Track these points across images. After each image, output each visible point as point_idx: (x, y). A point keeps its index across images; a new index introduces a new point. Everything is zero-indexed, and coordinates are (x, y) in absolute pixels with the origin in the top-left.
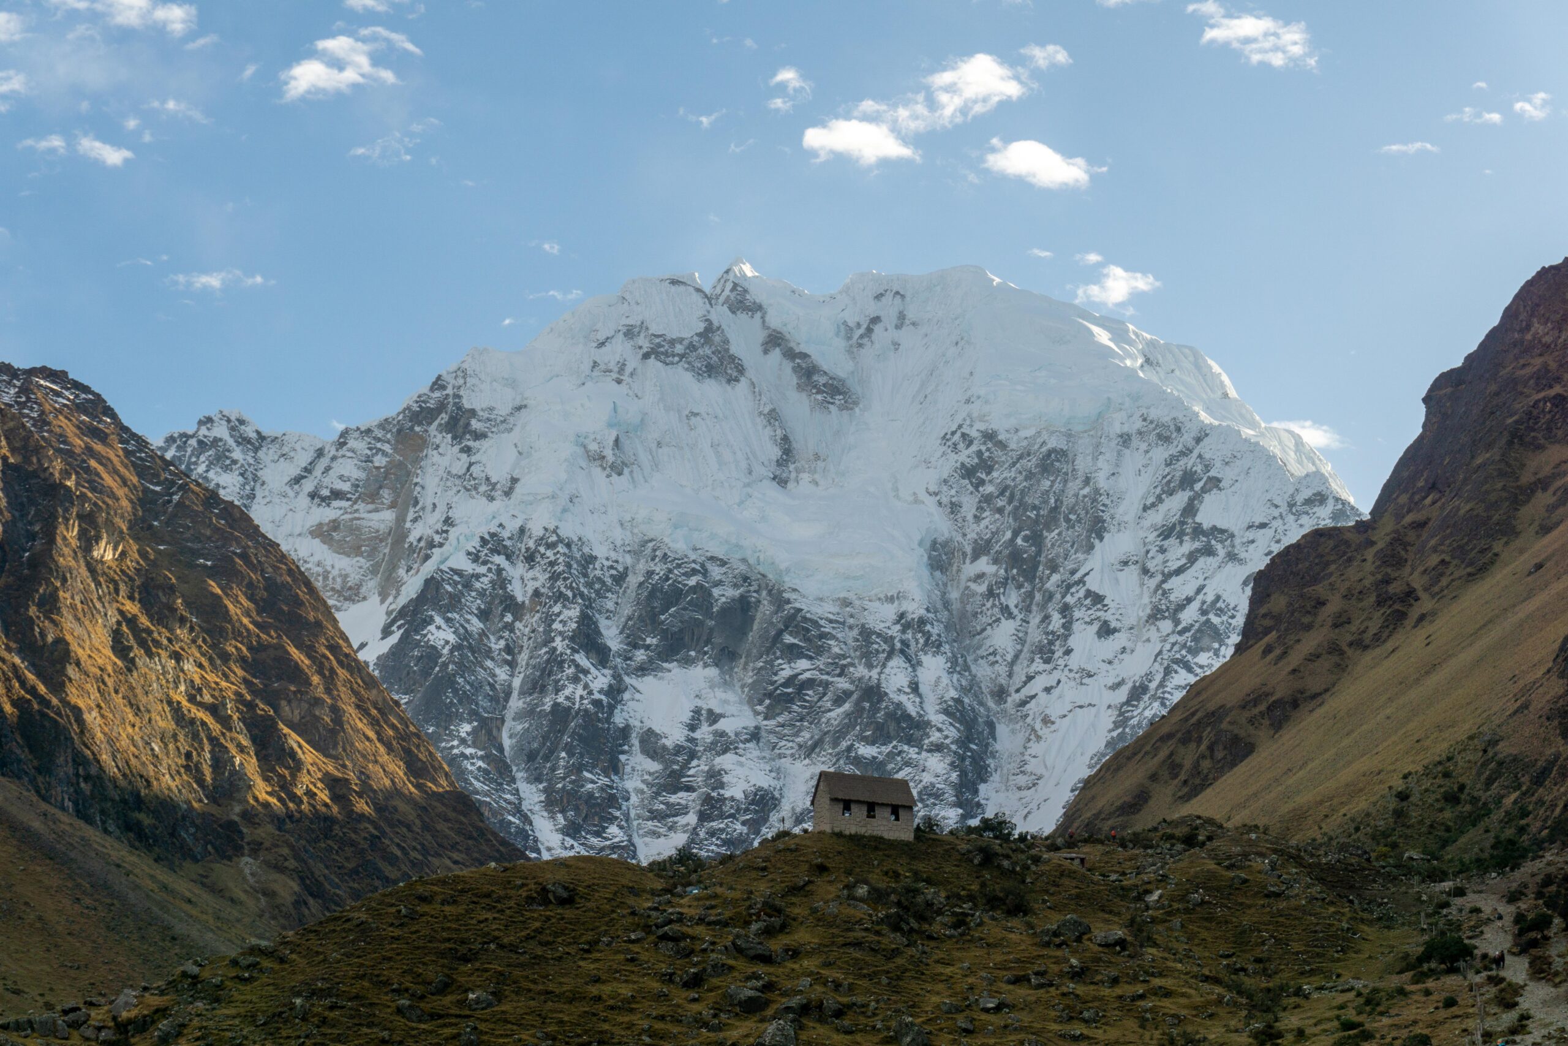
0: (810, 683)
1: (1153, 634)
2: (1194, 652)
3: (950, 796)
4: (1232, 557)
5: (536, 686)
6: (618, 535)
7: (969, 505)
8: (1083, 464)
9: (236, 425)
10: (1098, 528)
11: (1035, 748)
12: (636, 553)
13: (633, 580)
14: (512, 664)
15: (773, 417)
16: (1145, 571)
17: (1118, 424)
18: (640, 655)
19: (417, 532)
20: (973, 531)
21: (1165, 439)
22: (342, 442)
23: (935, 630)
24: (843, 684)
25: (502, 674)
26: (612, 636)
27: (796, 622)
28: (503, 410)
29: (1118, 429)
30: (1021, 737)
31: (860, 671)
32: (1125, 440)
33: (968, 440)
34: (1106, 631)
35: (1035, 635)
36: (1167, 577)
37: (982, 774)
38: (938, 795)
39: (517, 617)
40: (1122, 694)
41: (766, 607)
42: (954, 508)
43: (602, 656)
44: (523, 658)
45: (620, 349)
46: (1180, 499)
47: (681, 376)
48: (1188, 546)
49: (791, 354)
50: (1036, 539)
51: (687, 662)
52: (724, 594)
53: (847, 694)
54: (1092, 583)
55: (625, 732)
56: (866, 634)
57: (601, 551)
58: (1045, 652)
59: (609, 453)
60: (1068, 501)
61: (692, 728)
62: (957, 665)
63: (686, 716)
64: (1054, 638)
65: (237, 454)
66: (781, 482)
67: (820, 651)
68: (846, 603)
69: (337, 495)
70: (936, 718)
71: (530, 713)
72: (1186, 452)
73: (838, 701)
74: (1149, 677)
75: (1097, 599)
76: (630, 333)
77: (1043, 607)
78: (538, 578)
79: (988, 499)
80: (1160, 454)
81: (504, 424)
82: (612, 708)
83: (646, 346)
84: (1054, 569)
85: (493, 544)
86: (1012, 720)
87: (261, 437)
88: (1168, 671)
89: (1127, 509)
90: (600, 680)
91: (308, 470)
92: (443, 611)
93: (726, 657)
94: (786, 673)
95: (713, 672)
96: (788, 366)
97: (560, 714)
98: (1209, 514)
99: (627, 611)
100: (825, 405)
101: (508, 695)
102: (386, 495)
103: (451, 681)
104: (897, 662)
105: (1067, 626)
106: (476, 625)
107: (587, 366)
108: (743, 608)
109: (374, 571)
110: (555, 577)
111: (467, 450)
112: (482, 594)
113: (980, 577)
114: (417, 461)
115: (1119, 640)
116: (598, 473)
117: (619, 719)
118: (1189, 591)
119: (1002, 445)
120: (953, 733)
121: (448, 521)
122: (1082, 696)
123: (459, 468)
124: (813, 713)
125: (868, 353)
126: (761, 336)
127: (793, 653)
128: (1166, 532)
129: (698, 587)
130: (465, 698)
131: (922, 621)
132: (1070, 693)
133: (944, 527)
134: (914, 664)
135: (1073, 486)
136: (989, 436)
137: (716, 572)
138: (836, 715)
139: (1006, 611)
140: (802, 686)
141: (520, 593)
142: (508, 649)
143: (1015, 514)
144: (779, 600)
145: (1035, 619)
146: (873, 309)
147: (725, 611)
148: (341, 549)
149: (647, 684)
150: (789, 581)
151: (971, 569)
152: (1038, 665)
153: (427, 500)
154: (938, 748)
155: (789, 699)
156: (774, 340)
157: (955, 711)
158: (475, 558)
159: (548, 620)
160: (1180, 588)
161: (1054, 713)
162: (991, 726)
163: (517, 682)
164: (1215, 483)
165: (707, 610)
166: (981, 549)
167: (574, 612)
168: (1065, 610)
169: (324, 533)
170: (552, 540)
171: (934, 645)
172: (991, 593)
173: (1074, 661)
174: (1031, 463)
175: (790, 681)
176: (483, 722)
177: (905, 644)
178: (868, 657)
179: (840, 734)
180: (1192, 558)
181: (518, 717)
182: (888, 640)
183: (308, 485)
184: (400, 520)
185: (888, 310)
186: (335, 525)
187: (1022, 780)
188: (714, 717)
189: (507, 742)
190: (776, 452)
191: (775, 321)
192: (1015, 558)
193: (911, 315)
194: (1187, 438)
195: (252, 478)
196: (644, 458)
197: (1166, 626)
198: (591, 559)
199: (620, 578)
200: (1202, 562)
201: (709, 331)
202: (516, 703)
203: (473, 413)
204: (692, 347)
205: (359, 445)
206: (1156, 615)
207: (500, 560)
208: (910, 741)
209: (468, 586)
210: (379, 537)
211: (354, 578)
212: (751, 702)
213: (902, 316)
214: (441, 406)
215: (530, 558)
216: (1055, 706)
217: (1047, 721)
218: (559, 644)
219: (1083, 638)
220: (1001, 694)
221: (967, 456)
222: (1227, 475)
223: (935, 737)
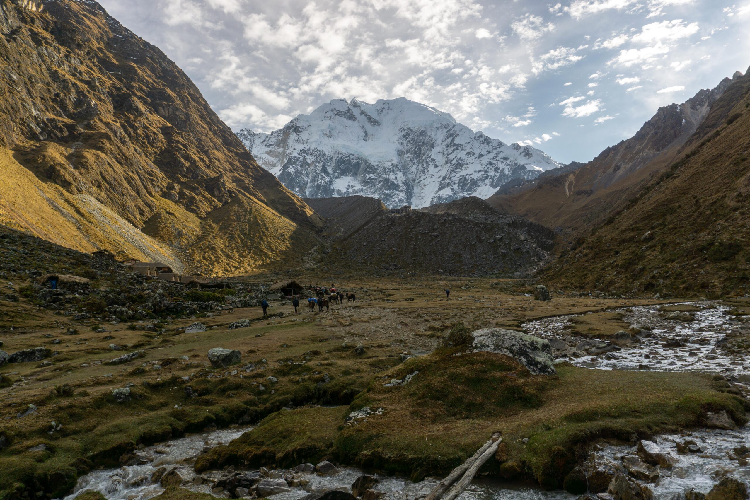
0: (373, 179)
1: (446, 166)
2: (456, 169)
3: (405, 201)
4: (463, 149)
5: (313, 181)
6: (330, 150)
7: (405, 143)
8: (429, 133)
9: (249, 131)
10: (433, 146)
11: (422, 191)
12: (335, 154)
13: (334, 159)
14: (308, 177)
15: (363, 127)
16: (444, 154)
17: (435, 125)
18: (336, 174)
19: (288, 152)
20: (406, 148)
21: (446, 128)
22: (272, 135)
23: (400, 167)
24: (380, 179)
25: (306, 179)
26: (330, 170)
27: (370, 166)
28: (306, 126)
29: (435, 126)
30: (419, 189)
31: (384, 176)
32: (437, 128)
33: (404, 130)
34: (436, 166)
35: (421, 168)
36: (448, 155)
37: (411, 196)
38: (403, 201)
39: (309, 167)
40: (441, 179)
41: (363, 164)
42: (402, 143)
43: (328, 174)
44: (310, 175)
45: (330, 114)
46: (450, 139)
47: (343, 119)
48: (452, 148)
49: (366, 115)
50: (420, 149)
51: (346, 176)
52: (354, 161)
53: (381, 181)
54: (433, 157)
55: (333, 190)
56: (385, 168)
57: (327, 153)
58: (423, 172)
59: (328, 133)
60: (426, 141)
61: (348, 189)
62: (405, 174)
63: (347, 186)
64: (425, 169)
65: (249, 137)
66: (365, 140)
67: (375, 172)
68: (380, 162)
69: (271, 145)
70: (401, 185)
71: (312, 186)
72: (451, 130)
73: (380, 182)
74: (447, 175)
75: (434, 160)
76: (332, 110)
77: (422, 163)
78: (313, 158)
79: (409, 141)
80: (445, 131)
81: (306, 129)
82: (330, 185)
83: (336, 113)
84: (424, 155)
85: (303, 151)
86: (417, 186)
87: (255, 134)
88: (451, 173)
89: (439, 142)
90: (327, 179)
91: (265, 140)
92: (292, 165)
93: (355, 175)
94: (368, 177)
95: (352, 178)
96: (366, 118)
97: (319, 186)
98: (457, 141)
99: (333, 165)
100: (373, 125)
101: (307, 183)
102: (281, 145)
103: (293, 179)
104: (392, 173)
105: (428, 166)
106: (300, 168)
107: (323, 117)
108: (358, 164)
109: (279, 160)
110: (317, 158)
111: (298, 135)
112: (301, 162)
113: (408, 157)
114: (287, 138)
115: (439, 168)
116: (326, 137)
117: (332, 187)
118: (454, 157)
119: (411, 130)
120: (405, 187)
121: (294, 149)
122: (432, 180)
123: (296, 138)
124: (374, 185)
125: (382, 115)
126: (360, 112)
127: (369, 173)
128: (448, 146)
129: (348, 160)
130: (297, 183)
131: (397, 165)
132: (429, 179)
133: (400, 148)
134: (396, 174)
135: (427, 138)
136: (409, 129)
137: (352, 157)
138: (379, 185)
139: (414, 164)
140: (371, 180)
141: (309, 161)
142: (307, 173)
143: (415, 144)
144: (366, 162)
145: (420, 165)
146: (383, 106)
147: (354, 165)
148: (272, 156)
149: (338, 180)
150: (368, 158)
151: (406, 156)
152: (422, 174)
153: (290, 145)
154: (402, 191)
155: (368, 183)
156: (363, 113)
157: (405, 183)
158: (299, 154)
159: (316, 167)
160: (452, 157)
161: (426, 183)
162: (413, 187)
163: (309, 180)
164: (458, 135)
165: (351, 165)
166: (408, 152)
167: (321, 165)
168: (427, 163)
169: (268, 153)
170: (316, 150)
171: (400, 170)
172: (411, 160)
173: (430, 173)
174: (418, 134)
175: (369, 178)
176: (301, 188)
177: (393, 170)
178: (385, 173)
179: (380, 189)
180: (454, 151)
181: (310, 188)
182: (390, 169)
183: (265, 144)
184: (284, 150)
185: (386, 106)
186: (271, 151)
187: (420, 198)
188: (352, 187)
189: (307, 193)
190: (364, 134)
191: (362, 109)
192: (415, 153)
193: (391, 107)
194: (451, 127)
195: (252, 143)
196: (336, 134)
197: (449, 165)
198: (325, 154)
199: (331, 159)
200: (456, 151)
201: (349, 110)
202: (309, 185)
203: (299, 127)
204: (345, 113)
205: (276, 135)
206: (446, 163)
207: (305, 155)
208: (396, 190)
209: (298, 160)
210: (280, 154)
211: (275, 162)
212: (360, 183)
213: (389, 108)
214: (293, 126)
215: (311, 154)
216: (426, 182)
217: (424, 185)
218: (318, 172)
219: (431, 169)
220: (414, 180)
221: (404, 133)
222: (460, 133)
223: (401, 188)
